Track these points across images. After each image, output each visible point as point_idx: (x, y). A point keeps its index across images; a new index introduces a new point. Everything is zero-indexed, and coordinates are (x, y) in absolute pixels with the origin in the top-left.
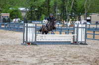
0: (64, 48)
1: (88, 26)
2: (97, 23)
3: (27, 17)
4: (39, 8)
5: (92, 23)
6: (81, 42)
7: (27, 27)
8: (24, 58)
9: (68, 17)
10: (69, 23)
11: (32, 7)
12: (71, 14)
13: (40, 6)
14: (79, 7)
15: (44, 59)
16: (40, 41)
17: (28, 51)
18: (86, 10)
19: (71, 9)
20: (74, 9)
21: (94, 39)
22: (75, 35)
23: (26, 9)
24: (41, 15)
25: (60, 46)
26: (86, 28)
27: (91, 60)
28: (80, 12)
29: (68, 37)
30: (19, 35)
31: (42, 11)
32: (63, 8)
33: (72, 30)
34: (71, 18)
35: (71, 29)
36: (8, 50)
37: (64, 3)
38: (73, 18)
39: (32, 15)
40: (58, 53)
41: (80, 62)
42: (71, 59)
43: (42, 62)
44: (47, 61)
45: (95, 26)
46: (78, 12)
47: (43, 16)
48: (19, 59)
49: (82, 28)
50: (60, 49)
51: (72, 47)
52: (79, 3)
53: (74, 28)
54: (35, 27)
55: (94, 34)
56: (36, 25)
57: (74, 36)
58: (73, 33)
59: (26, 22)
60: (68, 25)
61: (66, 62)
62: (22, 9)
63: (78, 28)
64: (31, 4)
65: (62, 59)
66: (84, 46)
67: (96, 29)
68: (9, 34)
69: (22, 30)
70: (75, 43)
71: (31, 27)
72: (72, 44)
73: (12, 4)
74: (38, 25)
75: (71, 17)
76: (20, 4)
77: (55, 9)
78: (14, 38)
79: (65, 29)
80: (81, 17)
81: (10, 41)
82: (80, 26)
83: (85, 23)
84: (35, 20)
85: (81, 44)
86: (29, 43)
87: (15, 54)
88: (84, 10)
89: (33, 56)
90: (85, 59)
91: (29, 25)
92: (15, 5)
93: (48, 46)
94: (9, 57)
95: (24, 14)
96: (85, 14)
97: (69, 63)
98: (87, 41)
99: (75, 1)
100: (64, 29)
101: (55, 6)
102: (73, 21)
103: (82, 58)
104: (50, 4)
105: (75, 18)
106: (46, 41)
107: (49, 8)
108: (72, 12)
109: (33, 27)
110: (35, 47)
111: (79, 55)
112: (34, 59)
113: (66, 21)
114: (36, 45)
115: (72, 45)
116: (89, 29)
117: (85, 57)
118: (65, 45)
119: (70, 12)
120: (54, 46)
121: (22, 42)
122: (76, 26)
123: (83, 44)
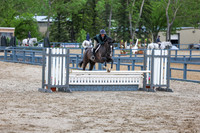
0: (125, 98)
1: (173, 53)
2: (191, 47)
3: (51, 34)
4: (75, 16)
5: (181, 47)
6: (160, 86)
7: (50, 55)
8: (44, 120)
9: (134, 35)
10: (136, 47)
11: (60, 15)
12: (140, 28)
13: (76, 12)
14: (155, 14)
15: (84, 120)
16: (76, 83)
17: (53, 105)
18: (168, 21)
19: (139, 19)
20: (146, 19)
21: (185, 79)
22: (148, 71)
23: (48, 18)
24: (78, 31)
25: (117, 95)
26: (168, 57)
27: (179, 122)
28: (157, 24)
29: (134, 77)
30: (34, 71)
31: (81, 23)
32: (122, 17)
33: (141, 61)
34: (140, 37)
35: (139, 60)
36: (11, 103)
37: (125, 7)
38: (143, 36)
39: (60, 30)
40: (113, 109)
41: (157, 127)
42: (138, 121)
43: (80, 126)
44: (92, 125)
45: (187, 53)
46: (153, 25)
47: (83, 33)
48: (34, 122)
49: (160, 57)
50: (117, 101)
51: (141, 97)
52: (156, 6)
53: (146, 57)
54: (67, 56)
55: (185, 70)
56: (68, 51)
57: (145, 75)
58: (143, 68)
59: (48, 44)
60: (134, 51)
61: (128, 128)
62: (39, 18)
63: (153, 56)
64: (59, 9)
65: (121, 121)
66: (166, 94)
67: (190, 60)
68: (14, 69)
69: (40, 62)
70: (148, 87)
71: (59, 55)
72: (141, 89)
73: (20, 7)
74: (72, 51)
75: (139, 34)
76: (36, 8)
77: (107, 18)
78: (24, 78)
79: (127, 60)
80: (160, 34)
81: (16, 83)
82: (157, 53)
83: (167, 48)
84: (66, 41)
85: (160, 89)
86: (54, 89)
87: (26, 110)
88: (165, 21)
89: (63, 114)
90: (168, 121)
91: (55, 51)
92: (25, 10)
93: (93, 94)
94: (13, 116)
95: (43, 30)
96: (167, 29)
97: (136, 129)
98: (172, 85)
99: (147, 3)
100: (124, 60)
101: (107, 12)
102: (142, 42)
103: (162, 119)
104: (97, 9)
105: (146, 37)
106: (88, 83)
107: (95, 16)
108: (141, 24)
109: (62, 56)
110: (67, 97)
111: (155, 112)
112: (65, 120)
113: (128, 42)
114: (69, 91)
115: (141, 92)
116: (176, 59)
117: (167, 117)
118: (126, 93)
119: (137, 26)
120: (104, 93)
121: (41, 87)
122: (149, 52)
123: (162, 90)
